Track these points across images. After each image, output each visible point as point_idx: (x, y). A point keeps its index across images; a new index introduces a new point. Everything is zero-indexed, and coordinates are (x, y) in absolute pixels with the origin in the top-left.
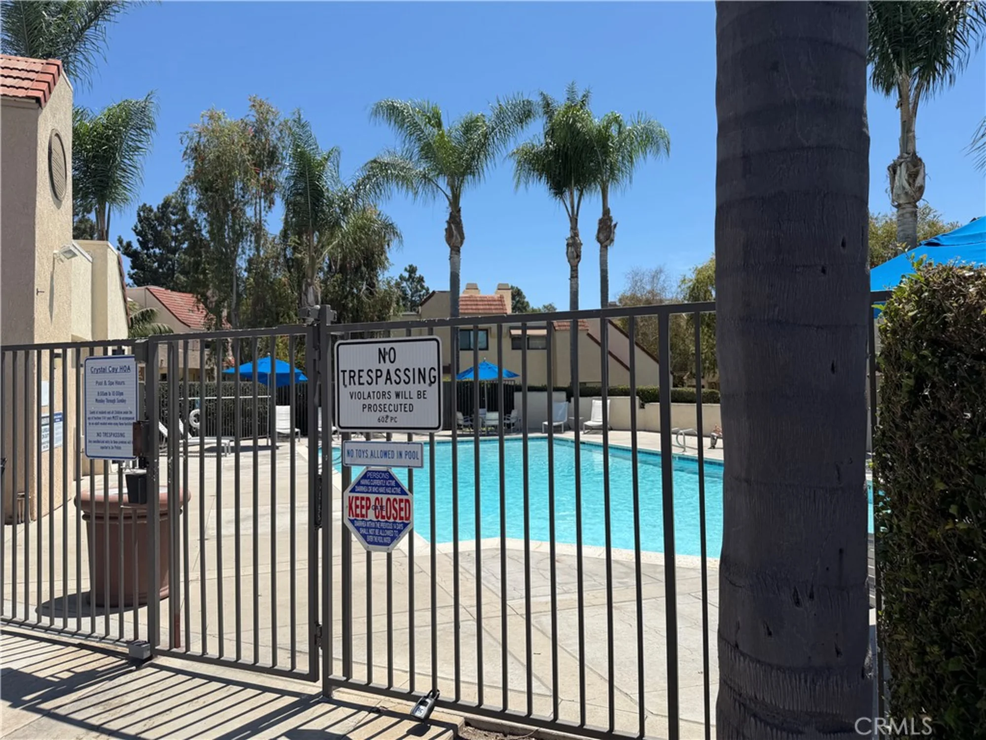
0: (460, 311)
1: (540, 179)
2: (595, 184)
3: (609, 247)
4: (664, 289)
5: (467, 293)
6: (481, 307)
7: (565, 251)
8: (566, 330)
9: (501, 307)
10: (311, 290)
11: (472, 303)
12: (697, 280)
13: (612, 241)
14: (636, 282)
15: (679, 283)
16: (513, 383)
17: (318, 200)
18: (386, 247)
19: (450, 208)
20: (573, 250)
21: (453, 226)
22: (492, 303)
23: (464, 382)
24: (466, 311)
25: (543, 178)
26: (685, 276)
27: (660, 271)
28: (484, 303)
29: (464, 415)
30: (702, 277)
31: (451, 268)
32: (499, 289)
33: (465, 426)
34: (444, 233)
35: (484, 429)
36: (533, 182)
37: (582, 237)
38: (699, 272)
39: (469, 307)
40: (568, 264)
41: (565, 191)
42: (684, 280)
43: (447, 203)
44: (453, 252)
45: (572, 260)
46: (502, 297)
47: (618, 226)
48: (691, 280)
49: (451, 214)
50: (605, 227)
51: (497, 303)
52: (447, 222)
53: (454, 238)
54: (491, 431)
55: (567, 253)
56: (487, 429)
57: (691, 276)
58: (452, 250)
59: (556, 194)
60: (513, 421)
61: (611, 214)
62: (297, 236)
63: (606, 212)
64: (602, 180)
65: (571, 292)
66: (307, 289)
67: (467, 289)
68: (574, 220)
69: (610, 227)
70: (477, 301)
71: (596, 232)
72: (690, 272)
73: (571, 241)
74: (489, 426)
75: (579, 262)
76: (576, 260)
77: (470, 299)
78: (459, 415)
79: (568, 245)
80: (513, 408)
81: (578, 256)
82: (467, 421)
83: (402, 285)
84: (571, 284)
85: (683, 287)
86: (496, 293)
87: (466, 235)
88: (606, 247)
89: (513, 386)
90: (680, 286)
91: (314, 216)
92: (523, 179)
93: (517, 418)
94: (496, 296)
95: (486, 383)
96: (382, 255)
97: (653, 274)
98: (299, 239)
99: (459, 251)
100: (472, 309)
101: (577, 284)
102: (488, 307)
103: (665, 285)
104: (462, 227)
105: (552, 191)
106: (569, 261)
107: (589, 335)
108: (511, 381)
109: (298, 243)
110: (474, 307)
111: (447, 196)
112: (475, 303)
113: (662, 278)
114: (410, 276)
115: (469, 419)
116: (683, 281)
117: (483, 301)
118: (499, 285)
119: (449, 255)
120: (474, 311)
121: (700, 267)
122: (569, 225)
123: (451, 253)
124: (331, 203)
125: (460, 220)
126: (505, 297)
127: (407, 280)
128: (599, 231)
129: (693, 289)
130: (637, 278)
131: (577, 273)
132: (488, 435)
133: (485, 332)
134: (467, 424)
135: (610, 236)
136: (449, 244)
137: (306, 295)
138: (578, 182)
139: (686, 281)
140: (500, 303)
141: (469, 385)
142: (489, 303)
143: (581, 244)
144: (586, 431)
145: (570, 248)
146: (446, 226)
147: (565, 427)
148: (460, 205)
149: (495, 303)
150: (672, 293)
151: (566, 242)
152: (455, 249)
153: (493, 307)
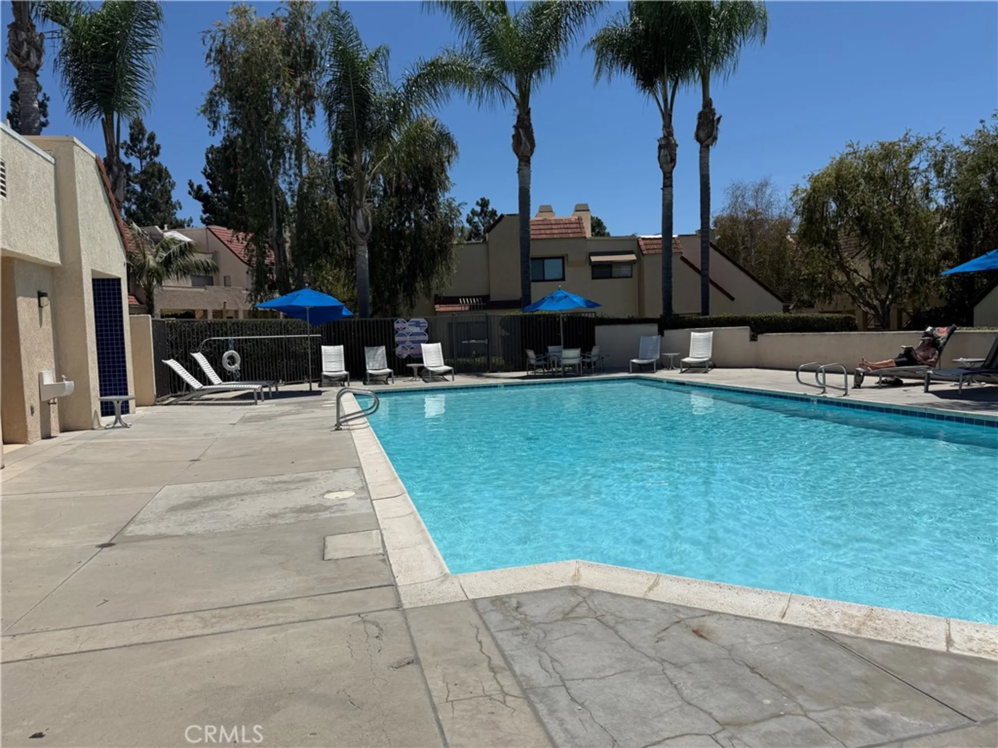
0: (532, 237)
1: (626, 68)
2: (693, 70)
3: (710, 147)
4: (769, 204)
5: (541, 216)
6: (557, 231)
7: (657, 155)
8: (655, 254)
9: (579, 230)
10: (360, 213)
11: (546, 227)
12: (814, 189)
13: (715, 138)
14: (737, 198)
15: (789, 195)
16: (593, 316)
17: (364, 107)
18: (447, 164)
19: (518, 111)
20: (666, 152)
21: (521, 131)
22: (568, 226)
23: (536, 316)
24: (539, 237)
25: (629, 66)
26: (798, 186)
27: (764, 185)
28: (559, 226)
29: (536, 353)
30: (820, 185)
31: (520, 183)
32: (577, 211)
33: (539, 367)
34: (511, 141)
35: (560, 369)
36: (617, 73)
37: (677, 137)
38: (815, 180)
39: (543, 232)
40: (660, 170)
41: (655, 83)
42: (797, 190)
43: (515, 104)
44: (523, 163)
45: (665, 166)
46: (580, 219)
47: (722, 119)
48: (806, 190)
49: (519, 117)
50: (706, 122)
51: (575, 226)
52: (514, 127)
53: (523, 145)
54: (569, 371)
55: (659, 157)
56: (564, 369)
57: (805, 185)
58: (520, 160)
59: (644, 86)
60: (594, 359)
61: (714, 106)
62: (346, 155)
63: (707, 102)
64: (702, 64)
65: (663, 205)
66: (355, 213)
67: (540, 212)
68: (667, 116)
69: (713, 120)
70: (552, 224)
71: (695, 130)
72: (805, 181)
73: (663, 142)
74: (565, 366)
75: (673, 167)
76: (671, 165)
77: (544, 222)
78: (531, 354)
79: (660, 147)
80: (594, 344)
81: (673, 160)
82: (540, 360)
83: (475, 220)
84: (664, 195)
85: (795, 199)
86: (574, 215)
87: (536, 142)
88: (708, 147)
89: (594, 319)
90: (791, 199)
91: (360, 126)
92: (605, 68)
93: (599, 355)
94: (574, 218)
95: (562, 315)
96: (441, 174)
97: (757, 187)
98: (348, 158)
99: (528, 162)
100: (546, 234)
101: (671, 194)
102: (564, 231)
103: (772, 200)
104: (532, 132)
105: (641, 82)
106: (661, 167)
107: (683, 258)
108: (591, 313)
109: (347, 163)
110: (548, 232)
111: (513, 95)
112: (549, 227)
113: (768, 191)
114: (482, 210)
115: (542, 357)
116: (796, 192)
117: (558, 224)
118: (577, 205)
119: (517, 167)
120: (548, 236)
121: (816, 174)
122: (661, 122)
123: (520, 165)
124: (379, 111)
125: (530, 125)
126: (583, 217)
127: (479, 215)
128: (699, 127)
129: (808, 200)
130: (739, 193)
131: (672, 181)
132: (565, 376)
133: (560, 261)
134: (540, 363)
135: (712, 132)
136: (517, 154)
137: (355, 220)
138: (672, 70)
139: (799, 192)
140: (578, 225)
141: (542, 319)
142: (566, 226)
143: (677, 145)
144: (684, 370)
145: (662, 150)
146: (513, 132)
147: (657, 364)
148: (530, 105)
149: (572, 226)
150: (780, 209)
151: (657, 144)
152: (525, 160)
153: (569, 231)
